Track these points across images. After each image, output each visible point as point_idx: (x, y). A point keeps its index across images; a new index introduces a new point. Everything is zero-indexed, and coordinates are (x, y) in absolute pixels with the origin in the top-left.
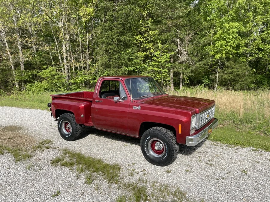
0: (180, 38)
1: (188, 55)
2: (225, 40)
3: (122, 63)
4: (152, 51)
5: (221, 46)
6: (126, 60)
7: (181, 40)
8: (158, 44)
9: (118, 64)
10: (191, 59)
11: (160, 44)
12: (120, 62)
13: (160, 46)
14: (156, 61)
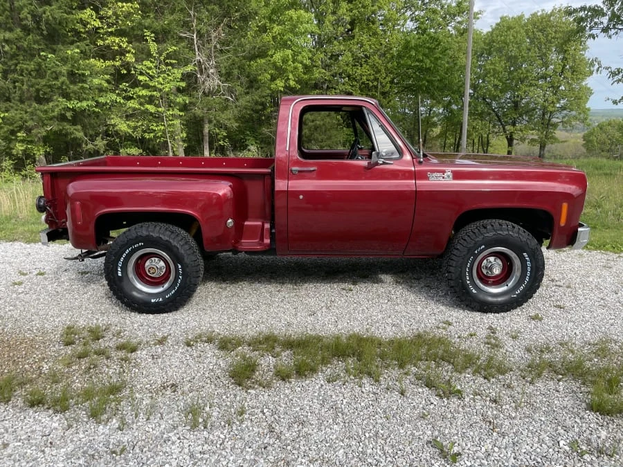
0: (199, 32)
1: (221, 76)
2: (289, 47)
3: (50, 86)
4: (130, 58)
5: (285, 61)
6: (62, 79)
7: (200, 35)
8: (147, 40)
9: (38, 91)
10: (229, 86)
11: (153, 41)
12: (43, 82)
13: (153, 47)
14: (146, 86)
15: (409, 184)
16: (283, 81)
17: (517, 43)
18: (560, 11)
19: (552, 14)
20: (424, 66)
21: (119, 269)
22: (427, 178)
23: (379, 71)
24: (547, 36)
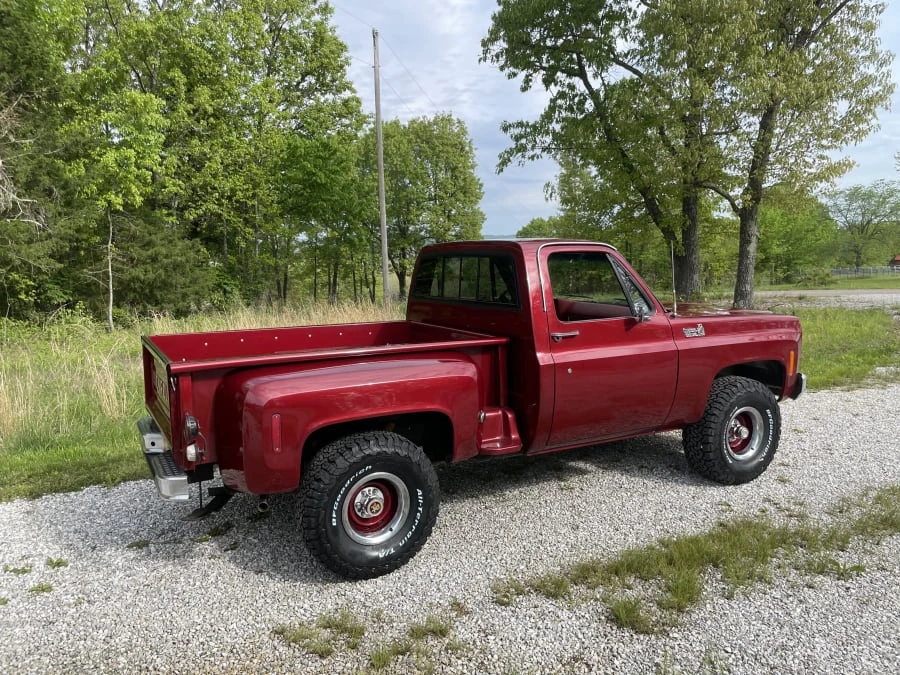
10: (33, 203)
15: (668, 345)
16: (121, 195)
17: (401, 156)
18: (443, 119)
19: (435, 123)
20: (319, 181)
21: (334, 515)
22: (682, 336)
23: (256, 186)
24: (434, 149)
